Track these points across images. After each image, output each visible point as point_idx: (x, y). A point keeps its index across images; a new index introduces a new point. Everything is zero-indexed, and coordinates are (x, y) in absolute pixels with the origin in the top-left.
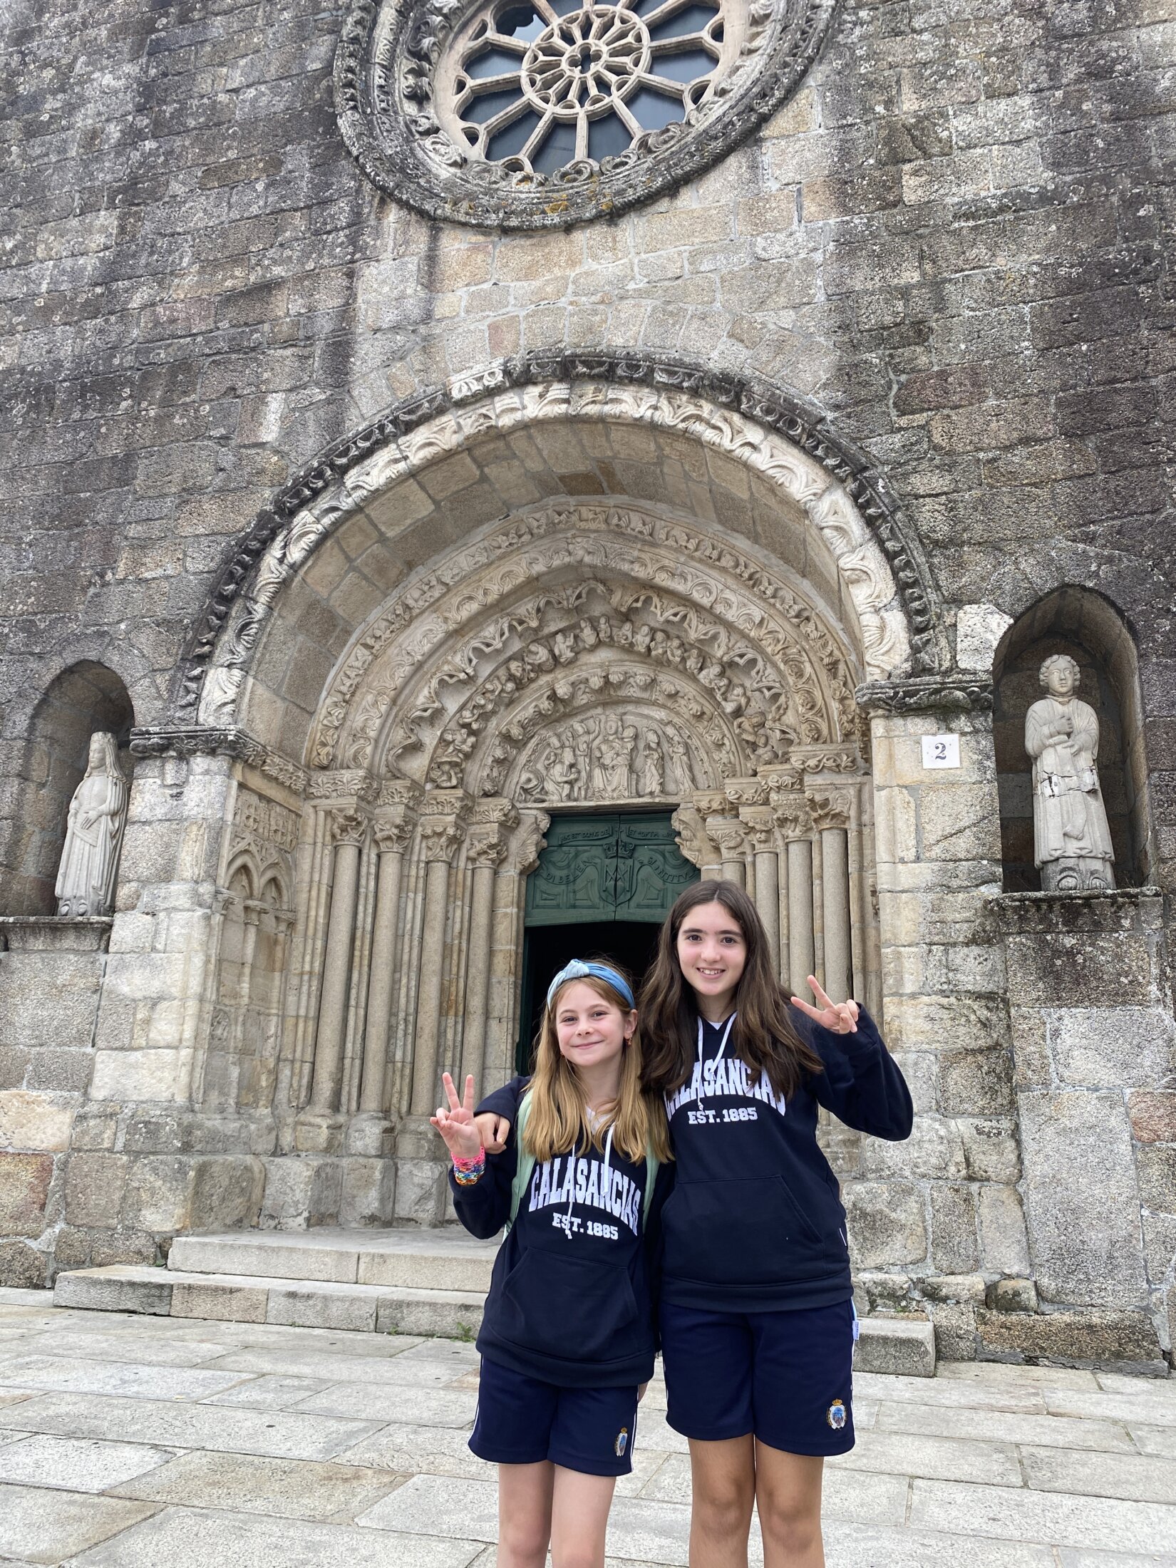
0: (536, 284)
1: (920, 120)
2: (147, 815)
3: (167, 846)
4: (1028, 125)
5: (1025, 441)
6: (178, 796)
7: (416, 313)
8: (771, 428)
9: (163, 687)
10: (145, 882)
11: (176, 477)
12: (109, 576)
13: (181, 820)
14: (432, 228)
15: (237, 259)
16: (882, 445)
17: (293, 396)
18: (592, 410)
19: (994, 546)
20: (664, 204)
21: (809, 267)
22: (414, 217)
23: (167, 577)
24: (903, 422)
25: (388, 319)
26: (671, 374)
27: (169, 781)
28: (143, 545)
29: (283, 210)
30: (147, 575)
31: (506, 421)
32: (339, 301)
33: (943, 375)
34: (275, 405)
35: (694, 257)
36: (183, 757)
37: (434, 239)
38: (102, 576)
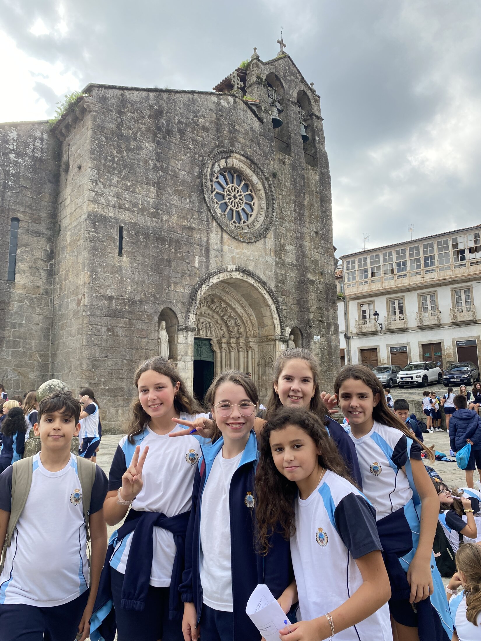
0: (238, 251)
1: (284, 244)
2: (181, 342)
3: (186, 349)
4: (294, 252)
5: (294, 304)
6: (186, 339)
7: (220, 249)
8: (268, 292)
9: (184, 316)
10: (183, 356)
11: (181, 269)
12: (170, 289)
13: (188, 344)
14: (222, 230)
15: (185, 218)
16: (280, 300)
17: (200, 258)
18: (246, 280)
19: (290, 319)
20: (254, 243)
21: (272, 265)
22: (218, 226)
23: (182, 292)
24: (282, 297)
25: (216, 248)
26: (257, 278)
27: (185, 336)
28: (176, 283)
29: (193, 210)
30: (178, 291)
31: (234, 277)
32: (206, 239)
33: (286, 291)
34: (197, 258)
35: (259, 256)
36: (187, 331)
37: (222, 233)
38: (169, 288)
